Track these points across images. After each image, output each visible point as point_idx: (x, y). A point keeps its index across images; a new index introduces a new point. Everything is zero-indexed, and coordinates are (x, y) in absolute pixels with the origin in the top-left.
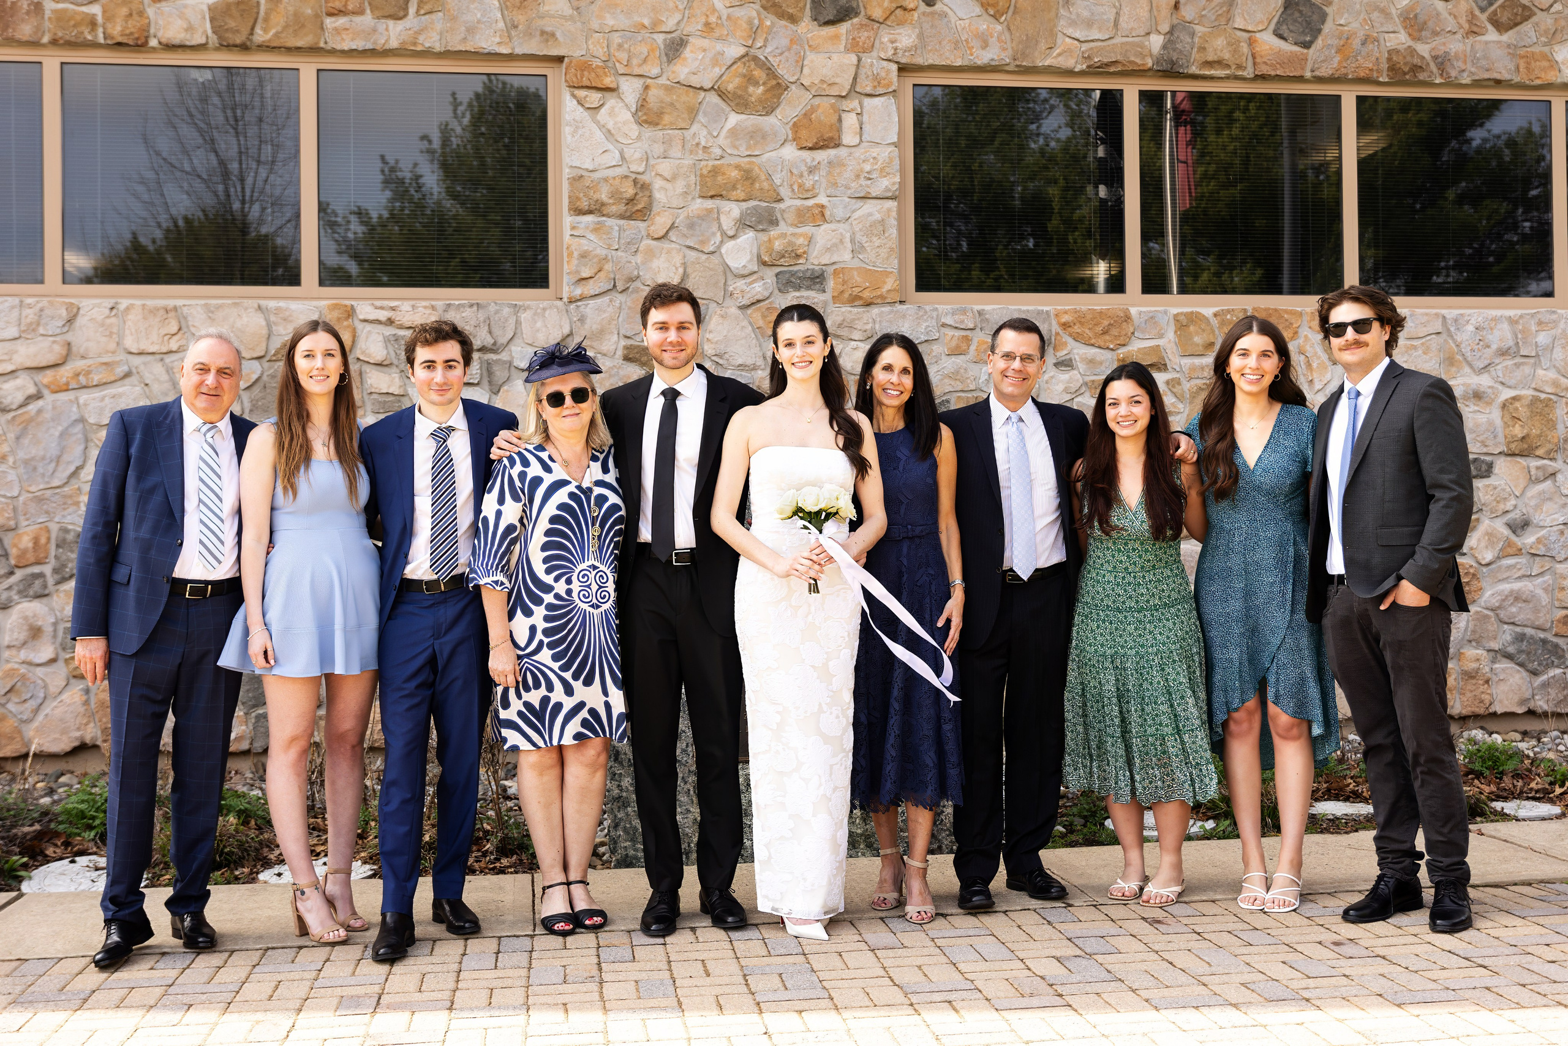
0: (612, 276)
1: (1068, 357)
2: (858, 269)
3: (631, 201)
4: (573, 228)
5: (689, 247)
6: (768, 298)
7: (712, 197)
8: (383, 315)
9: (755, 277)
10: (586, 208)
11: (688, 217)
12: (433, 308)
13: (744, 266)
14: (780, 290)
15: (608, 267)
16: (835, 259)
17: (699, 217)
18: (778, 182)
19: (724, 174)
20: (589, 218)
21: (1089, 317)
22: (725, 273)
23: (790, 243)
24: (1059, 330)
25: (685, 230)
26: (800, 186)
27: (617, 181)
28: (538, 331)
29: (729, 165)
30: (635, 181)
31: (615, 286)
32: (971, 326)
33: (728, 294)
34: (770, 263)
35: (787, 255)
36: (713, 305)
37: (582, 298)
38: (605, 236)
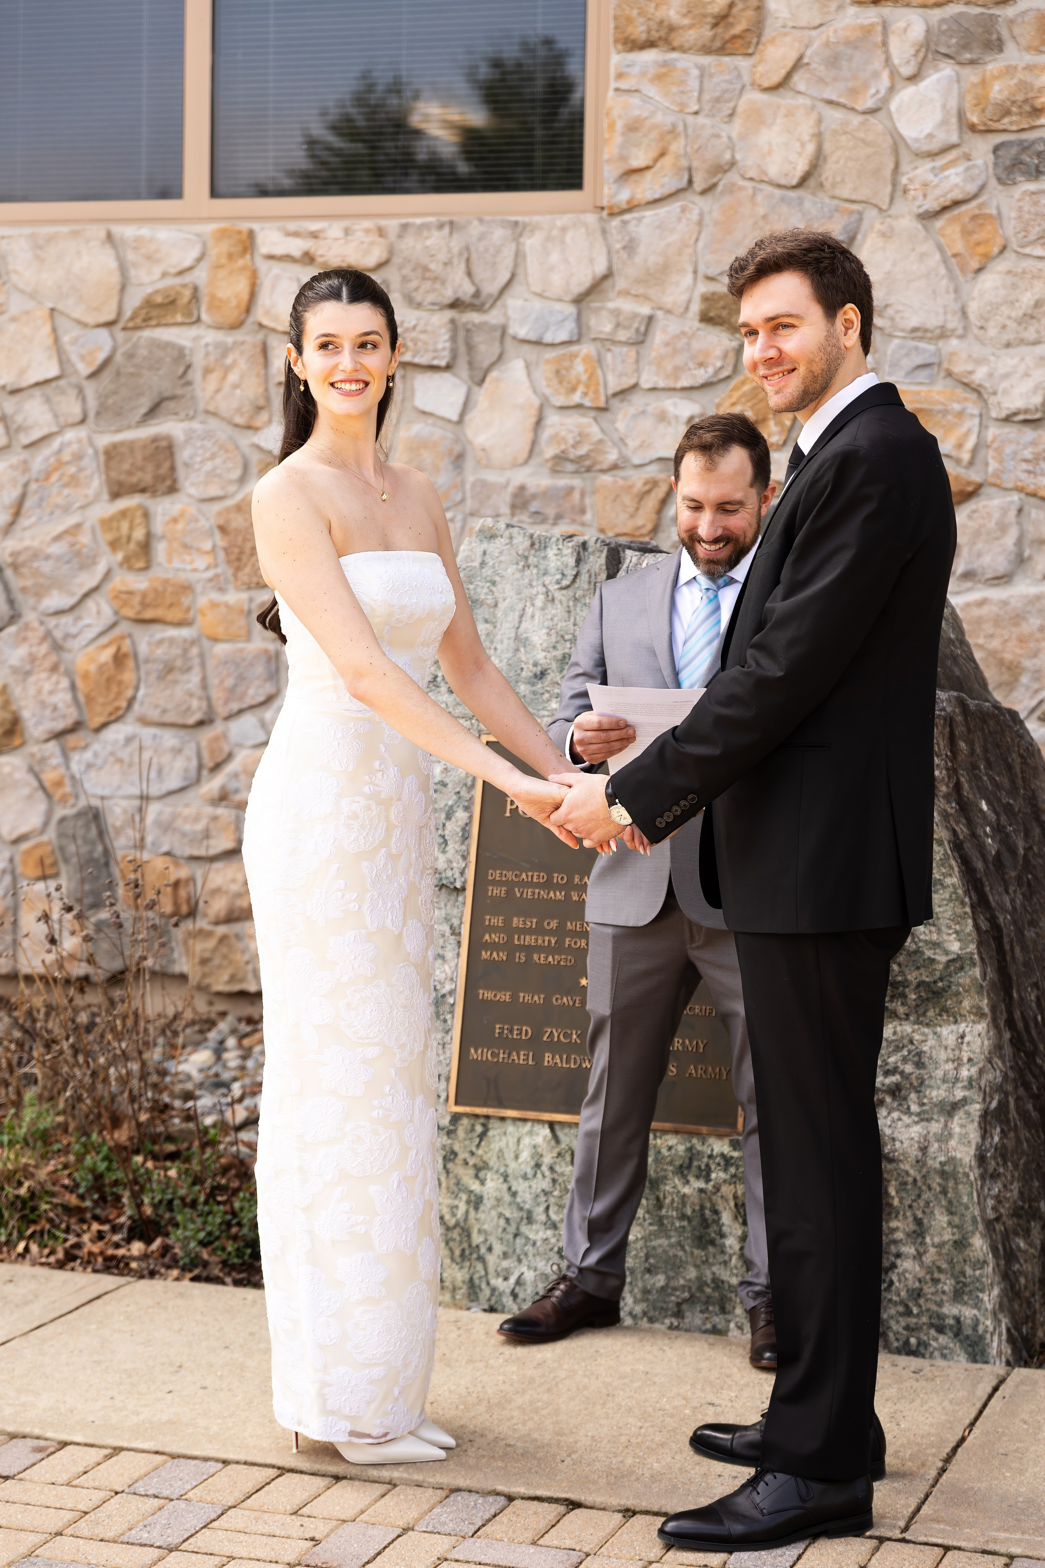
0: (684, 163)
3: (722, 19)
4: (620, 76)
5: (830, 102)
6: (975, 196)
8: (296, 247)
9: (952, 155)
10: (644, 37)
11: (827, 44)
12: (381, 232)
13: (930, 136)
14: (1000, 180)
15: (677, 147)
17: (848, 43)
20: (650, 56)
22: (895, 150)
23: (1023, 85)
25: (822, 70)
28: (552, 269)
31: (690, 182)
33: (900, 189)
34: (981, 128)
35: (1014, 109)
36: (871, 214)
37: (631, 207)
38: (674, 89)
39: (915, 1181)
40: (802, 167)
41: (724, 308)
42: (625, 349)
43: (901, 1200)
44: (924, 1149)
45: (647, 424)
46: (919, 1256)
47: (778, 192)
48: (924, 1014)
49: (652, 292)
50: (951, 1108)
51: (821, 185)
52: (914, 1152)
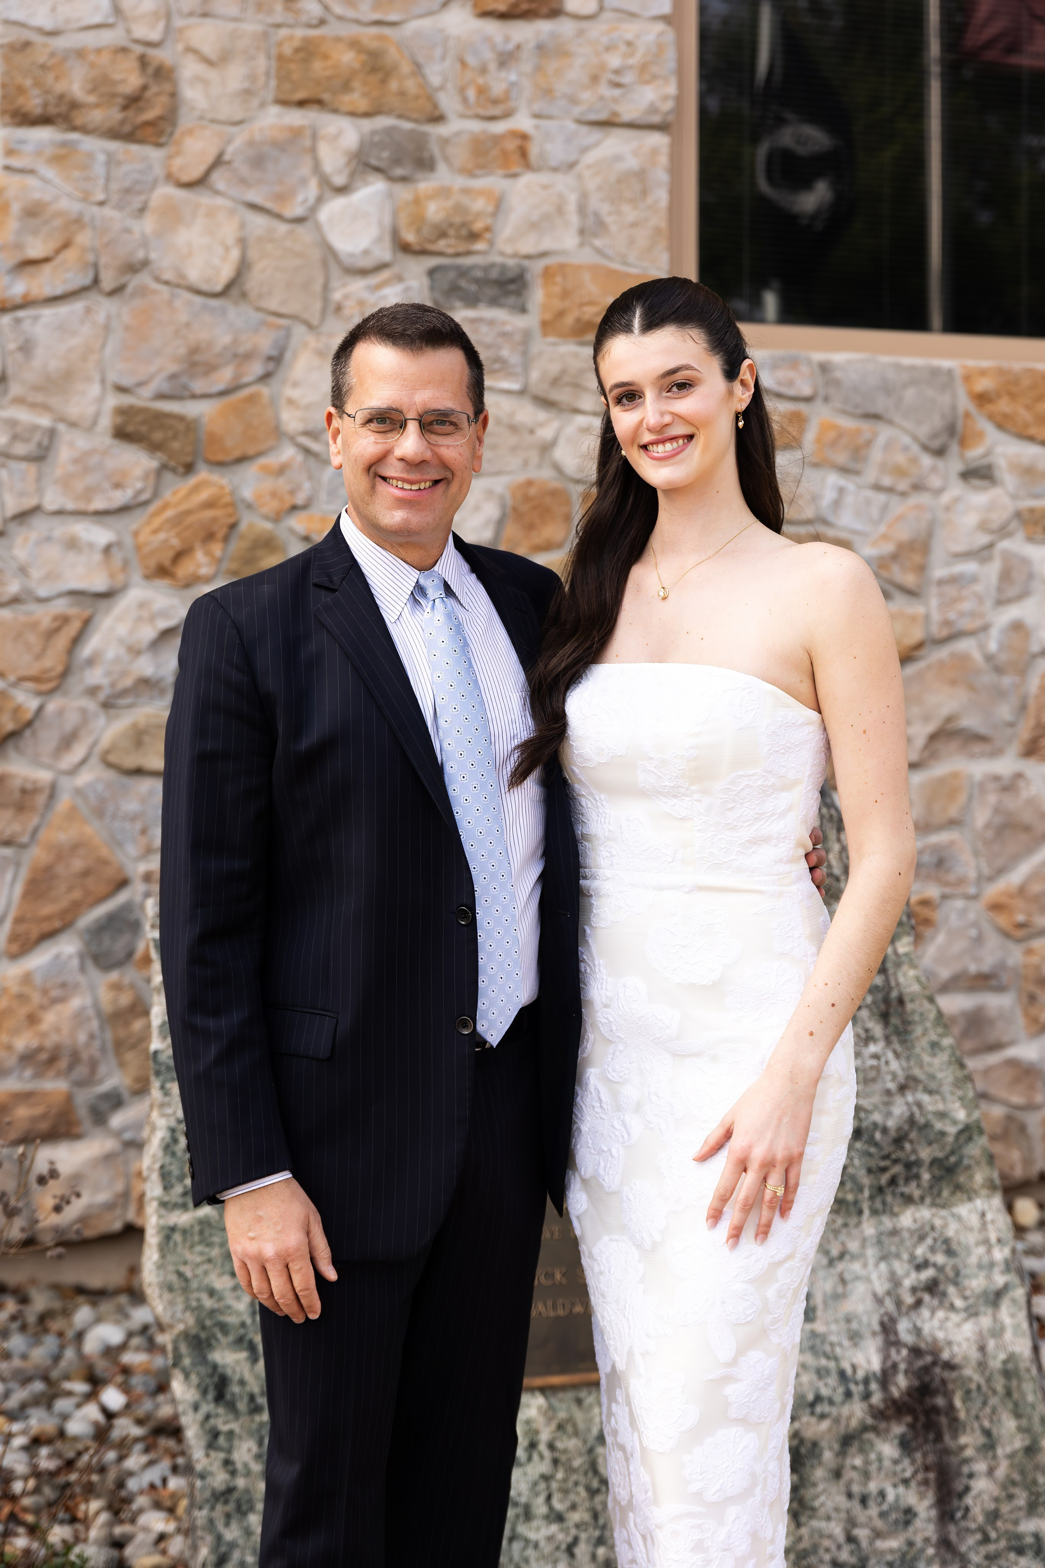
0: (91, 257)
1: (984, 462)
2: (594, 269)
3: (134, 101)
4: (9, 152)
5: (253, 207)
7: (301, 104)
9: (385, 274)
10: (38, 111)
11: (251, 143)
13: (366, 252)
15: (84, 238)
16: (547, 244)
17: (275, 144)
18: (435, 80)
19: (326, 57)
20: (43, 134)
21: (1026, 382)
22: (325, 264)
23: (459, 208)
24: (972, 408)
25: (244, 170)
26: (482, 91)
27: (104, 59)
29: (338, 39)
30: (143, 61)
31: (96, 281)
32: (807, 391)
33: (332, 308)
34: (417, 248)
35: (452, 232)
36: (299, 330)
37: (26, 303)
38: (76, 174)
39: (979, 1388)
40: (226, 273)
41: (144, 422)
42: (23, 466)
43: (968, 1411)
44: (982, 1349)
45: (53, 552)
46: (991, 1472)
47: (198, 300)
48: (939, 1195)
49: (54, 401)
50: (996, 1297)
51: (244, 295)
52: (974, 1355)
